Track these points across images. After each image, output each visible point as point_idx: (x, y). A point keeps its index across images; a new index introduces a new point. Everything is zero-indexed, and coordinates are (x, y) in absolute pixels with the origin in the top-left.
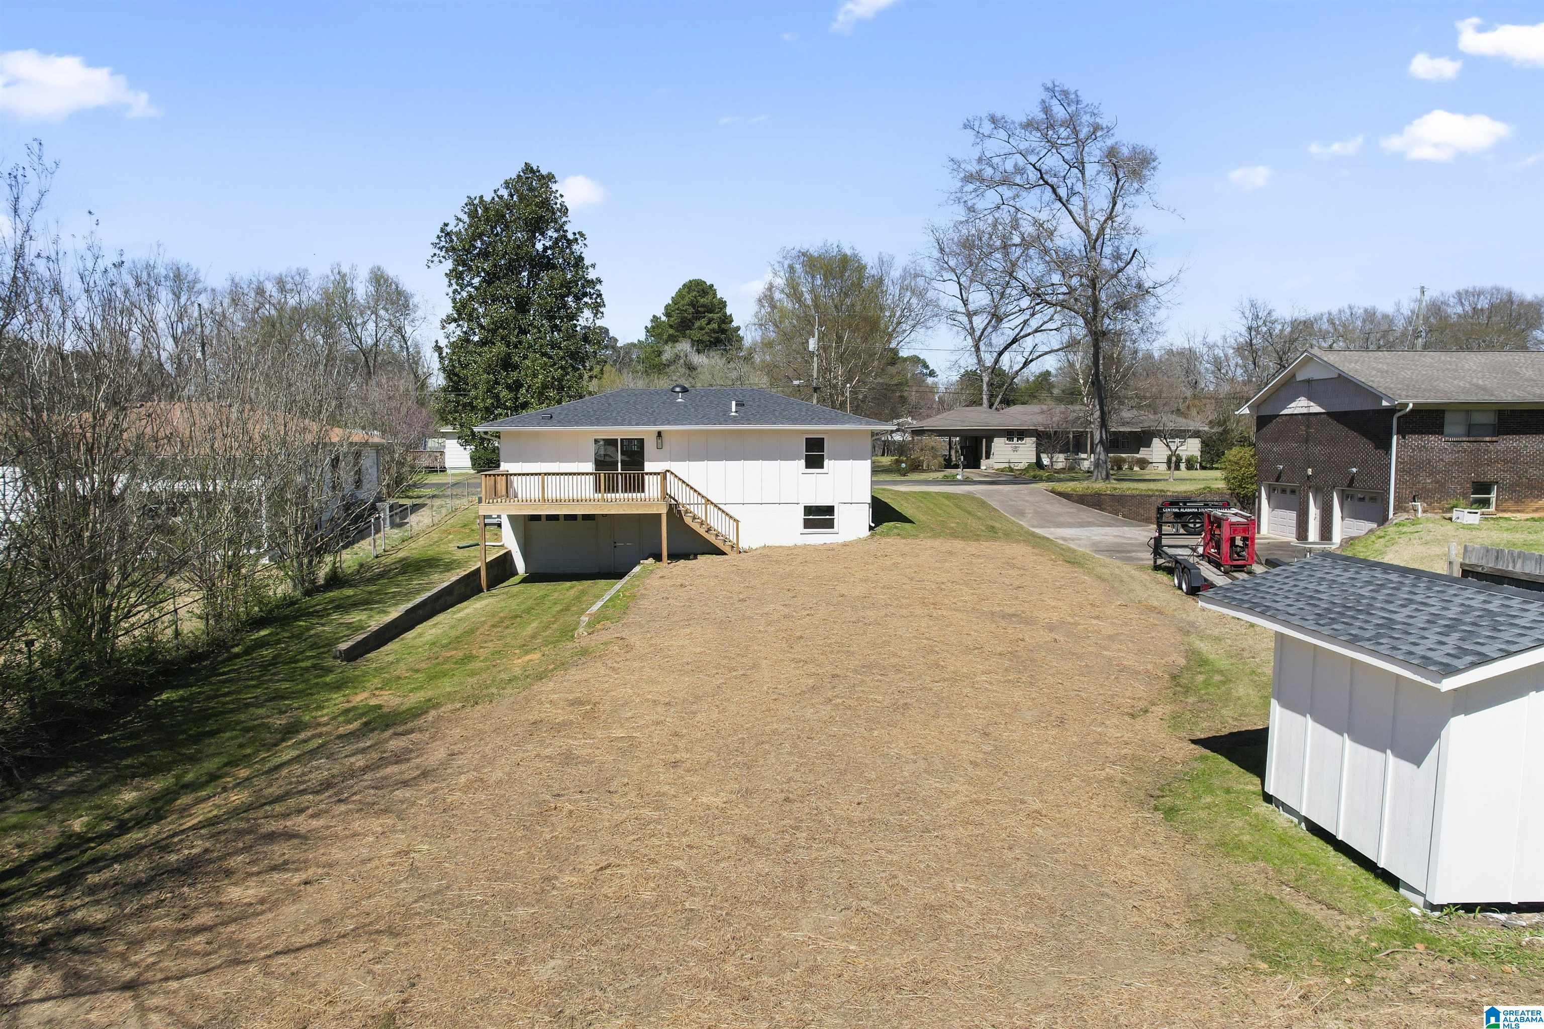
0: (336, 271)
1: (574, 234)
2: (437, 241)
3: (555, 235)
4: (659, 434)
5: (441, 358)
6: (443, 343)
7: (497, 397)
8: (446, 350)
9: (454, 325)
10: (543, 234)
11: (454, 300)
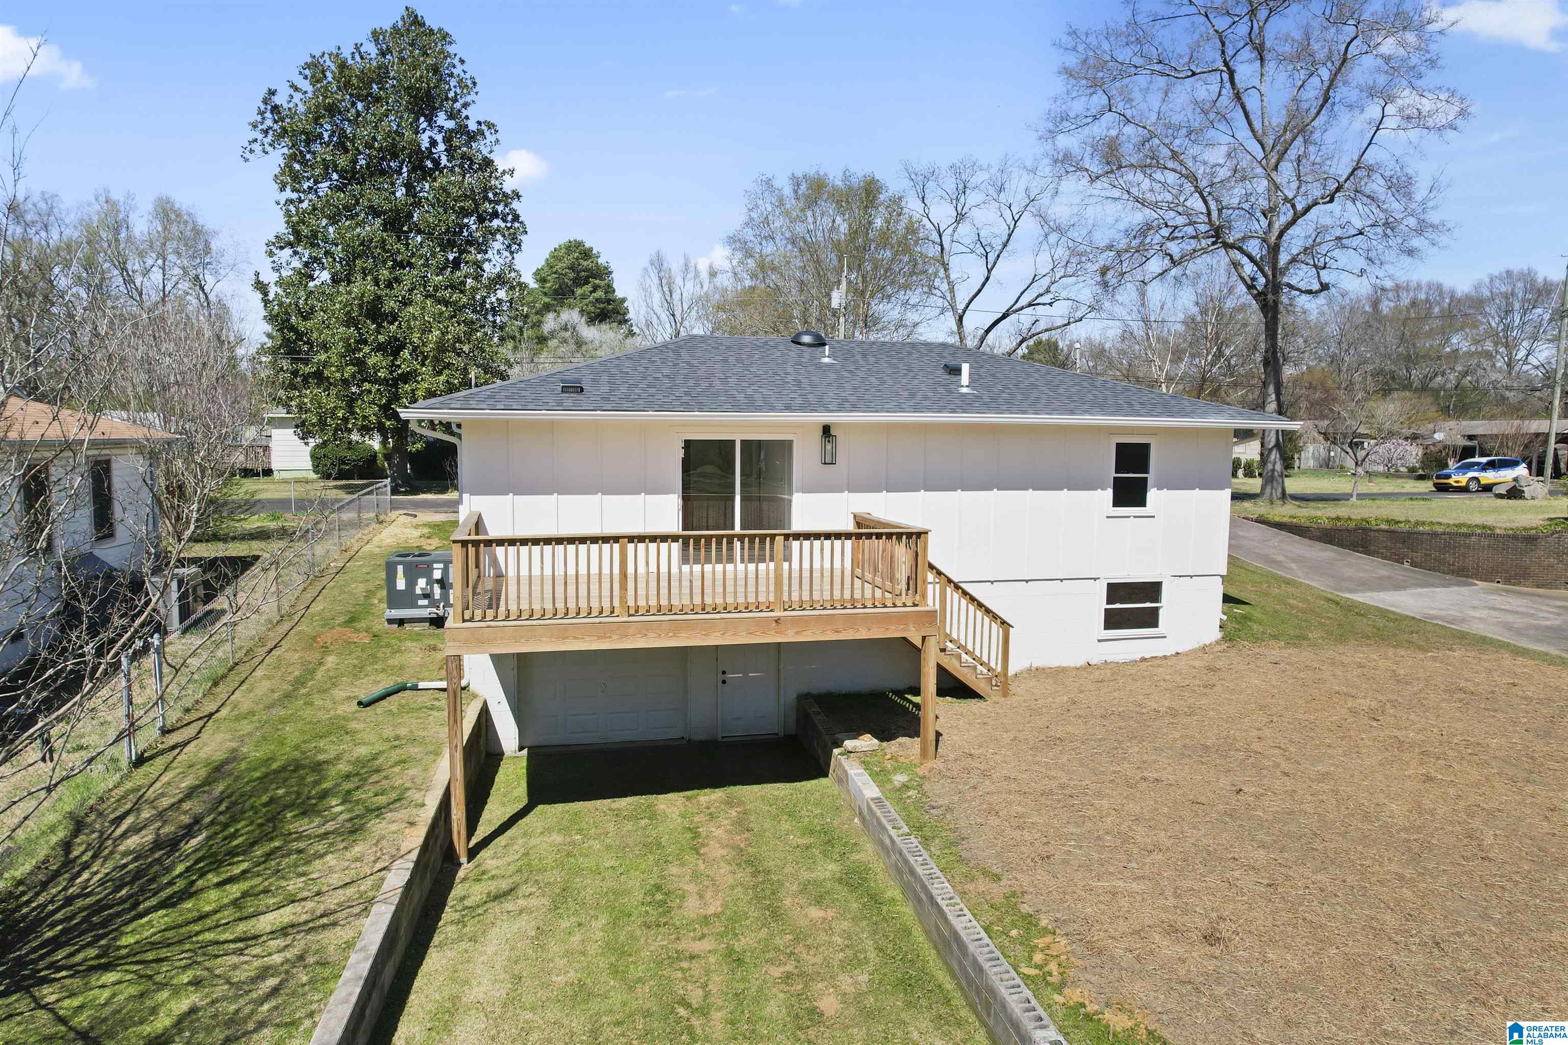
0: (102, 199)
1: (479, 123)
2: (259, 118)
3: (450, 124)
4: (826, 430)
5: (266, 302)
6: (269, 277)
7: (360, 364)
8: (273, 291)
9: (288, 251)
10: (430, 120)
11: (288, 214)
